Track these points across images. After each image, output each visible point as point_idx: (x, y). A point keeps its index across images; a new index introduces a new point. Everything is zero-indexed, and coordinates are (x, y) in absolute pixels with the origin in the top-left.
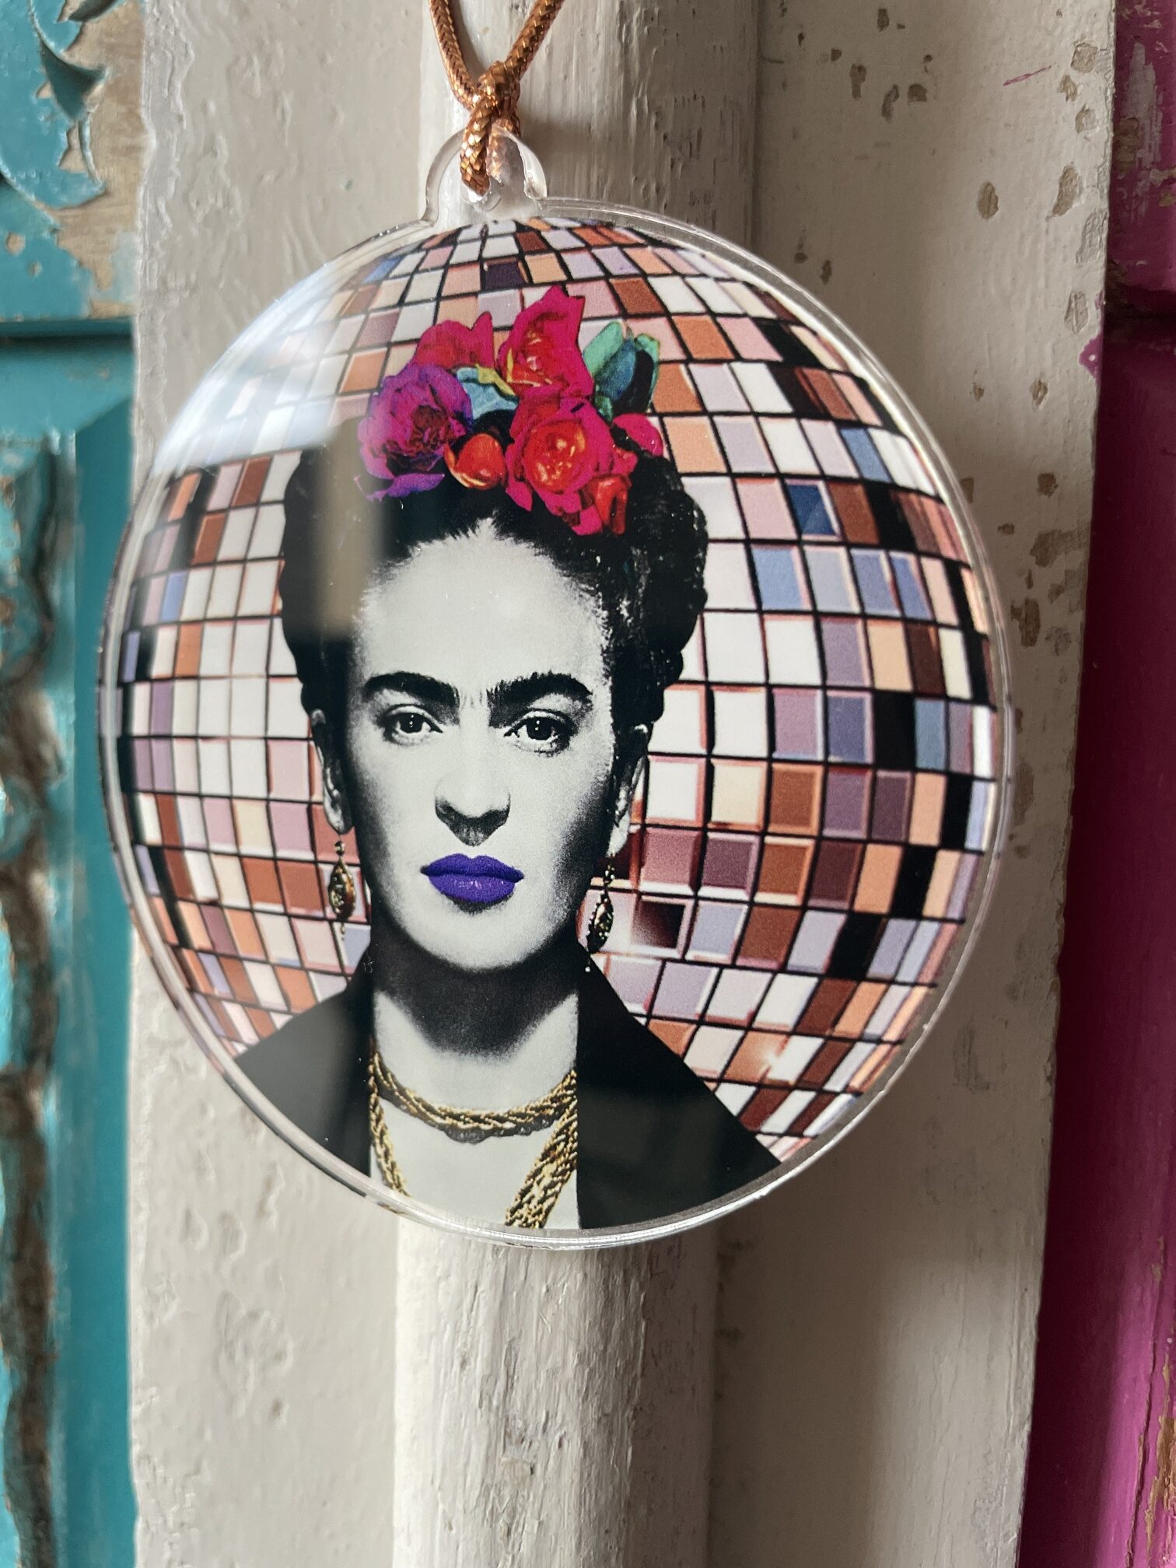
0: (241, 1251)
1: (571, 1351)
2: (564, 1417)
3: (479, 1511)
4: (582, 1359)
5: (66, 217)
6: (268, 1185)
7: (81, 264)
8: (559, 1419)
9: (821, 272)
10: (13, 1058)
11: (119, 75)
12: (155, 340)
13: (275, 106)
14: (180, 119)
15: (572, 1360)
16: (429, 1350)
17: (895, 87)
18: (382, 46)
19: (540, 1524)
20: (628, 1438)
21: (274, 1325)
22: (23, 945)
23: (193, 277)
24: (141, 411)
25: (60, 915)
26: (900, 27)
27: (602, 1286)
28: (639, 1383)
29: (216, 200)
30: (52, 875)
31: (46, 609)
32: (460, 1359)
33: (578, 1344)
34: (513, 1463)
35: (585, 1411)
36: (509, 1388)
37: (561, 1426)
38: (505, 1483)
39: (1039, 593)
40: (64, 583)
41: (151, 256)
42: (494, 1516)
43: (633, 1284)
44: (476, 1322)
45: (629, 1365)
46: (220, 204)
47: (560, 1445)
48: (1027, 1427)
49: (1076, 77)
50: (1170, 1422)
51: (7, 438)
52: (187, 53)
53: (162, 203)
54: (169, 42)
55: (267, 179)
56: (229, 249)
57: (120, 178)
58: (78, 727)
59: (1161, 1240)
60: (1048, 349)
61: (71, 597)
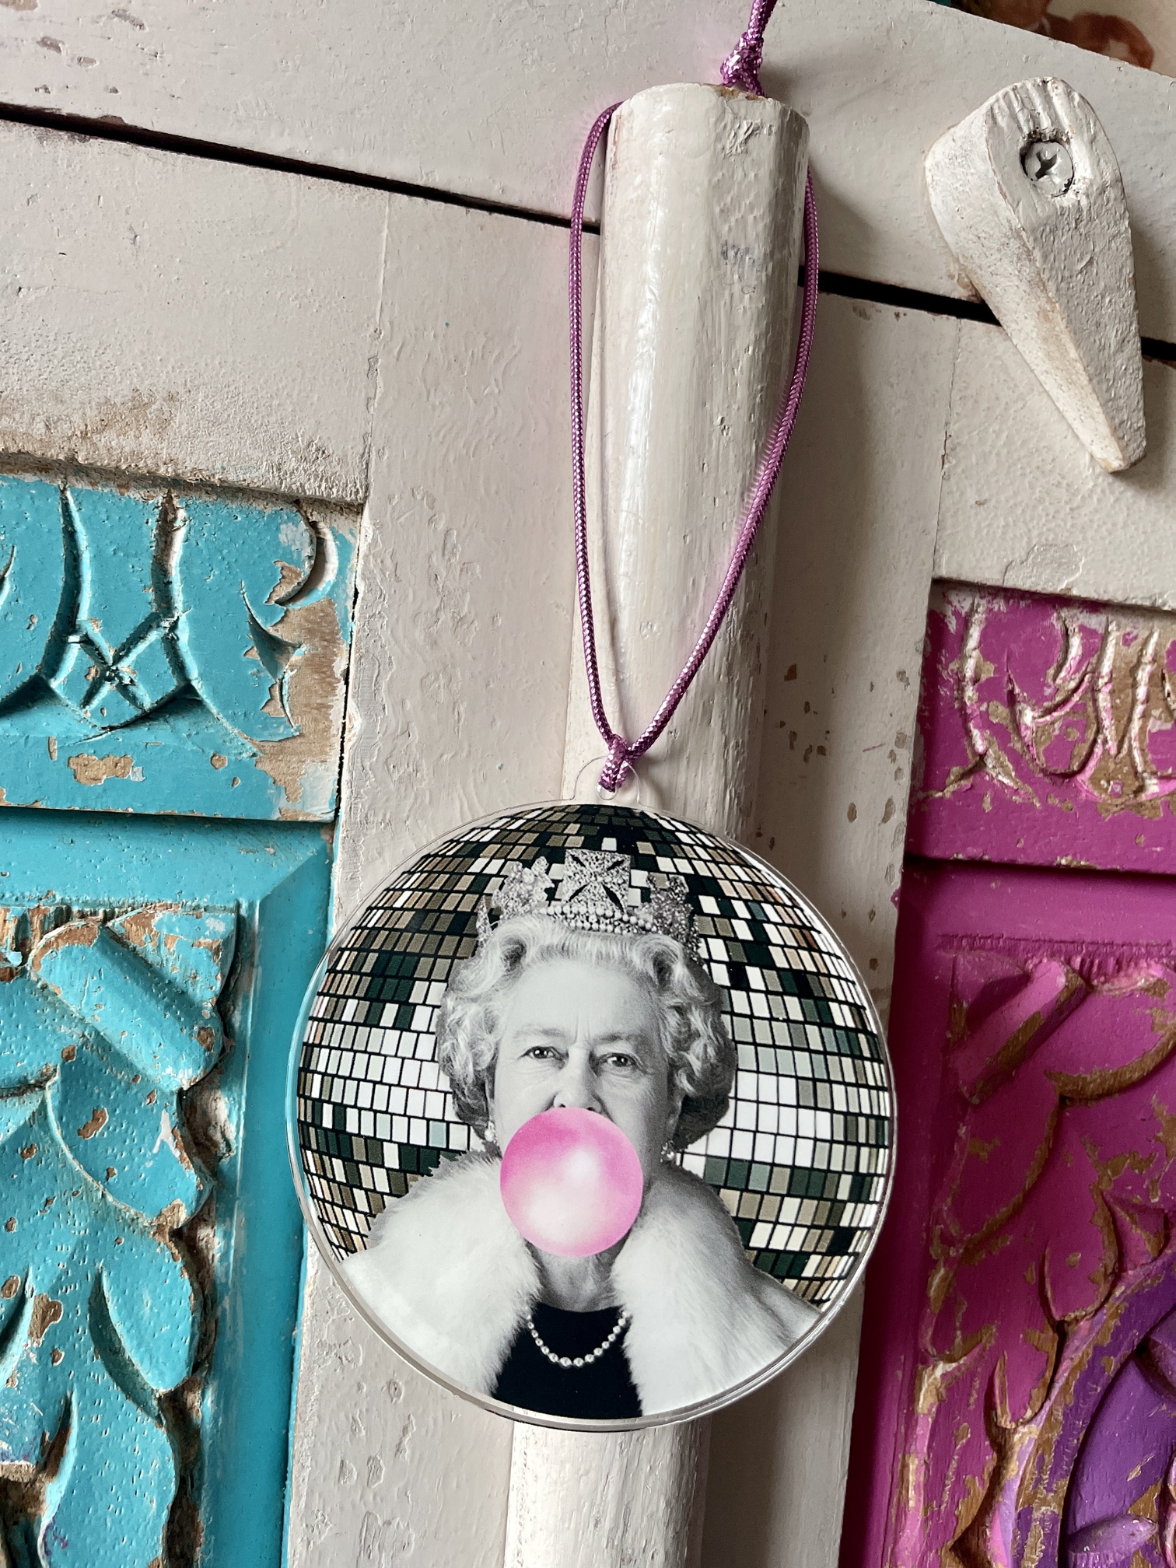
0: (382, 1481)
1: (662, 1501)
2: (655, 1540)
4: (668, 1504)
5: (264, 747)
6: (405, 1430)
7: (274, 782)
8: (652, 1543)
10: (188, 1373)
11: (314, 651)
12: (357, 855)
13: (454, 709)
14: (384, 708)
16: (570, 1520)
17: (811, 746)
20: (685, 1543)
21: (402, 1526)
22: (196, 1285)
25: (225, 1255)
26: (815, 713)
27: (679, 1459)
28: (691, 1509)
30: (219, 1230)
31: (227, 1029)
32: (594, 1522)
35: (667, 1533)
37: (654, 1547)
40: (243, 1012)
49: (898, 751)
50: (904, 1457)
51: (203, 904)
52: (390, 663)
53: (367, 764)
54: (377, 654)
55: (445, 756)
56: (416, 798)
57: (312, 725)
58: (248, 1116)
59: (902, 1357)
60: (877, 893)
61: (250, 1020)
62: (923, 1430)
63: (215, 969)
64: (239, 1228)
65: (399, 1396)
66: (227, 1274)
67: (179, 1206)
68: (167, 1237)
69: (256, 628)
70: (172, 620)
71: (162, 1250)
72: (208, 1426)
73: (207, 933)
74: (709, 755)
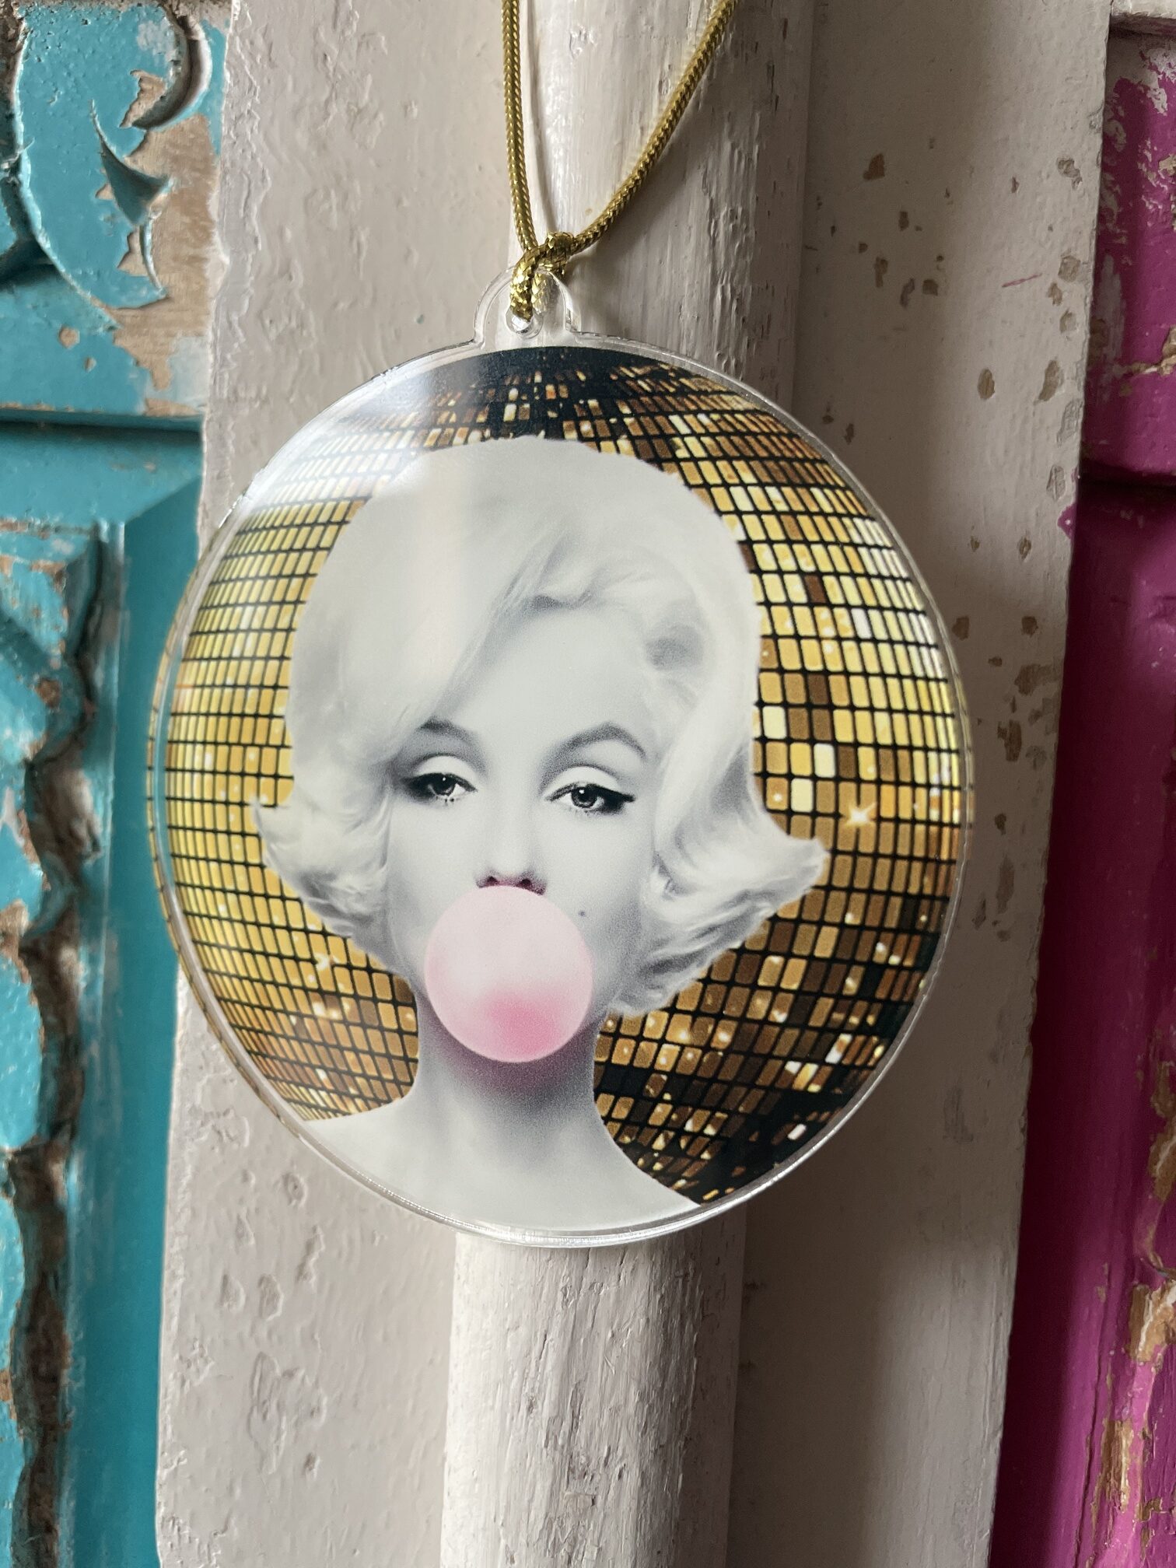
0: (279, 1313)
1: (633, 1389)
2: (624, 1450)
3: (542, 1544)
4: (643, 1396)
5: (123, 316)
6: (309, 1247)
7: (137, 363)
8: (620, 1453)
9: (845, 433)
10: (39, 1131)
11: (183, 186)
12: (224, 445)
13: (351, 239)
14: (256, 241)
15: (634, 1398)
16: (495, 1397)
17: (912, 280)
18: (456, 195)
19: (599, 1550)
20: (679, 1466)
21: (309, 1382)
22: (52, 1019)
23: (264, 391)
24: (205, 511)
25: (90, 987)
26: (918, 229)
27: (662, 1330)
28: (690, 1415)
29: (290, 319)
30: (83, 950)
31: (88, 690)
32: (527, 1404)
33: (639, 1382)
34: (576, 1496)
35: (643, 1444)
36: (574, 1427)
37: (622, 1459)
38: (568, 1515)
39: (1022, 717)
40: (108, 668)
41: (221, 366)
42: (556, 1546)
43: (688, 1326)
44: (544, 1368)
45: (682, 1399)
46: (294, 324)
47: (620, 1476)
48: (1000, 1435)
49: (1062, 284)
50: (1112, 1424)
51: (53, 524)
52: (264, 179)
53: (235, 318)
54: (246, 166)
55: (342, 305)
56: (301, 366)
57: (182, 285)
58: (116, 805)
59: (1106, 1266)
60: (1032, 513)
61: (115, 680)
62: (1142, 1387)
63: (58, 601)
64: (109, 954)
65: (299, 1197)
66: (93, 1011)
67: (20, 908)
68: (16, 951)
69: (110, 160)
70: (13, 160)
71: (9, 967)
72: (73, 1210)
73: (50, 555)
74: (684, 229)
